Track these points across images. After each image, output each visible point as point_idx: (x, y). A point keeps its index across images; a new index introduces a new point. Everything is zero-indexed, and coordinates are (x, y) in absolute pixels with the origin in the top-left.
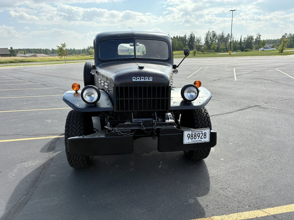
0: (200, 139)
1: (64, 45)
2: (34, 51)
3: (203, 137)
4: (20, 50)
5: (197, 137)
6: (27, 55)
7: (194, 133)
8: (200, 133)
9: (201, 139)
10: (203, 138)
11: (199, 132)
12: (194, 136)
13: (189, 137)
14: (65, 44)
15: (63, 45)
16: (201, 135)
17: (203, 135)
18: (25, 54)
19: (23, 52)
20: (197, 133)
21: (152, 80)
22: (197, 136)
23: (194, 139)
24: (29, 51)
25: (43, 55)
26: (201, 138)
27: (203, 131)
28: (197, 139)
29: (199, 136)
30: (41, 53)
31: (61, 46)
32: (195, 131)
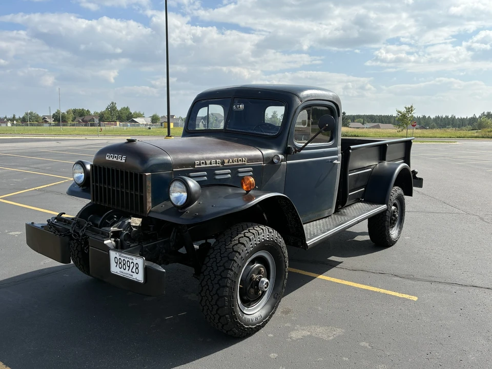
0: (130, 272)
1: (410, 110)
2: (379, 119)
3: (134, 270)
4: (359, 117)
5: (127, 268)
6: (368, 125)
7: (122, 259)
8: (131, 261)
9: (132, 274)
10: (134, 272)
11: (129, 260)
12: (122, 263)
13: (117, 263)
14: (412, 107)
15: (409, 108)
16: (132, 265)
17: (135, 267)
18: (363, 124)
19: (362, 120)
20: (126, 260)
21: (123, 161)
22: (126, 264)
23: (122, 270)
24: (372, 119)
25: (391, 125)
26: (132, 272)
27: (134, 258)
28: (126, 271)
29: (129, 267)
30: (390, 123)
31: (403, 110)
32: (124, 255)
